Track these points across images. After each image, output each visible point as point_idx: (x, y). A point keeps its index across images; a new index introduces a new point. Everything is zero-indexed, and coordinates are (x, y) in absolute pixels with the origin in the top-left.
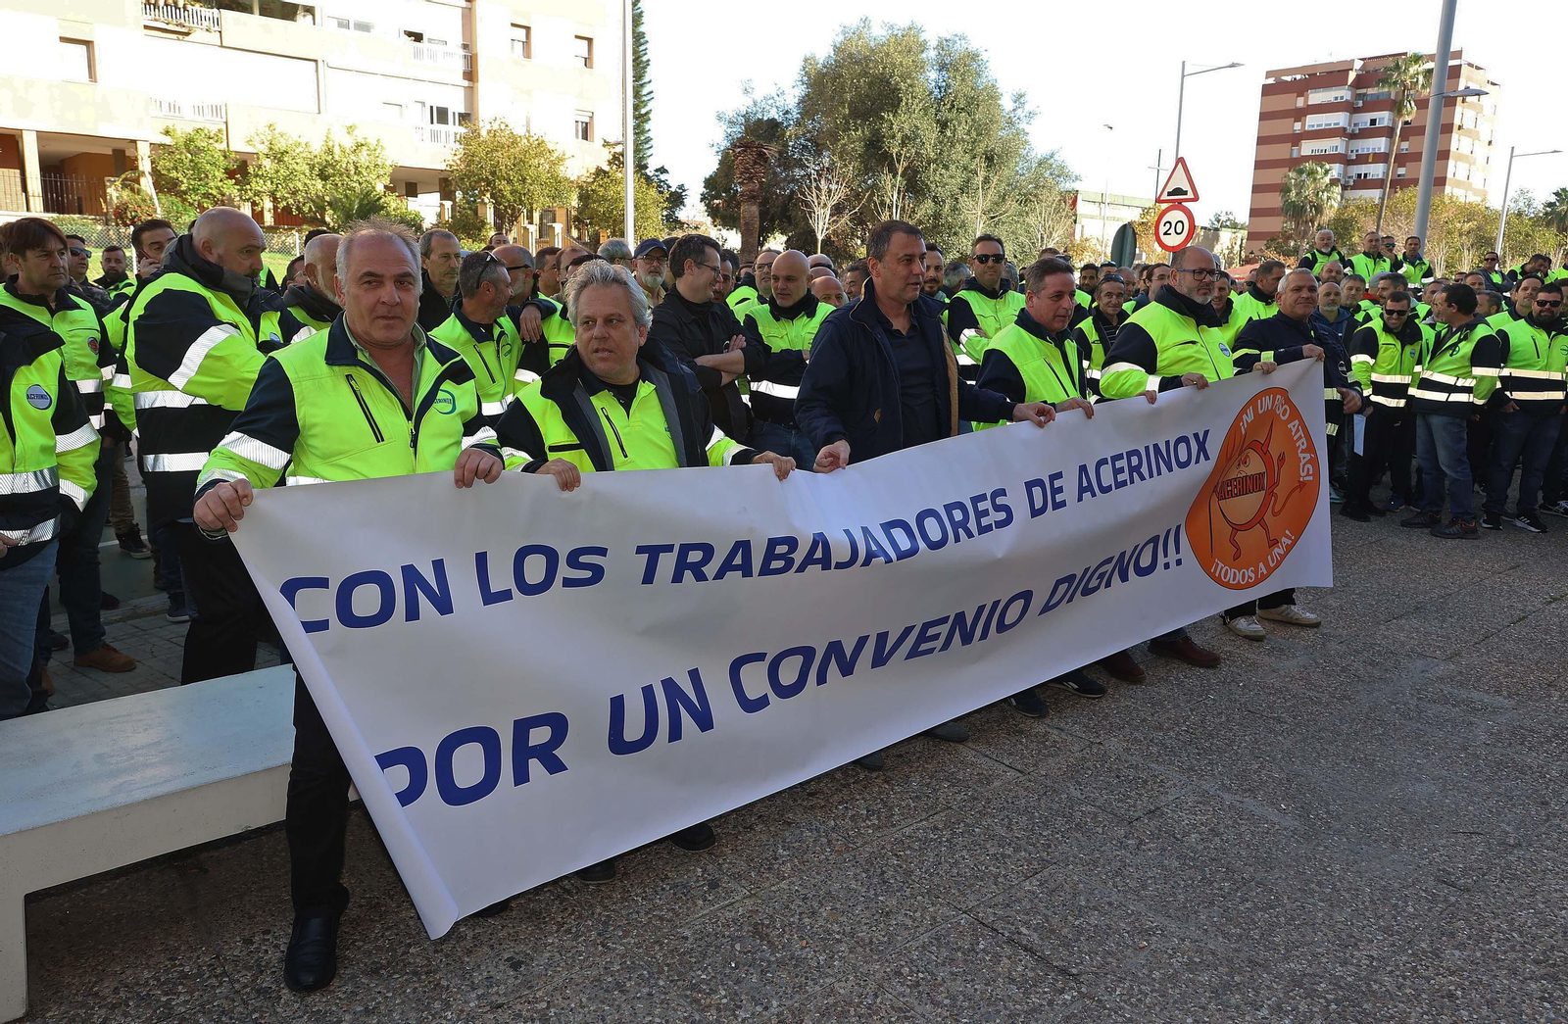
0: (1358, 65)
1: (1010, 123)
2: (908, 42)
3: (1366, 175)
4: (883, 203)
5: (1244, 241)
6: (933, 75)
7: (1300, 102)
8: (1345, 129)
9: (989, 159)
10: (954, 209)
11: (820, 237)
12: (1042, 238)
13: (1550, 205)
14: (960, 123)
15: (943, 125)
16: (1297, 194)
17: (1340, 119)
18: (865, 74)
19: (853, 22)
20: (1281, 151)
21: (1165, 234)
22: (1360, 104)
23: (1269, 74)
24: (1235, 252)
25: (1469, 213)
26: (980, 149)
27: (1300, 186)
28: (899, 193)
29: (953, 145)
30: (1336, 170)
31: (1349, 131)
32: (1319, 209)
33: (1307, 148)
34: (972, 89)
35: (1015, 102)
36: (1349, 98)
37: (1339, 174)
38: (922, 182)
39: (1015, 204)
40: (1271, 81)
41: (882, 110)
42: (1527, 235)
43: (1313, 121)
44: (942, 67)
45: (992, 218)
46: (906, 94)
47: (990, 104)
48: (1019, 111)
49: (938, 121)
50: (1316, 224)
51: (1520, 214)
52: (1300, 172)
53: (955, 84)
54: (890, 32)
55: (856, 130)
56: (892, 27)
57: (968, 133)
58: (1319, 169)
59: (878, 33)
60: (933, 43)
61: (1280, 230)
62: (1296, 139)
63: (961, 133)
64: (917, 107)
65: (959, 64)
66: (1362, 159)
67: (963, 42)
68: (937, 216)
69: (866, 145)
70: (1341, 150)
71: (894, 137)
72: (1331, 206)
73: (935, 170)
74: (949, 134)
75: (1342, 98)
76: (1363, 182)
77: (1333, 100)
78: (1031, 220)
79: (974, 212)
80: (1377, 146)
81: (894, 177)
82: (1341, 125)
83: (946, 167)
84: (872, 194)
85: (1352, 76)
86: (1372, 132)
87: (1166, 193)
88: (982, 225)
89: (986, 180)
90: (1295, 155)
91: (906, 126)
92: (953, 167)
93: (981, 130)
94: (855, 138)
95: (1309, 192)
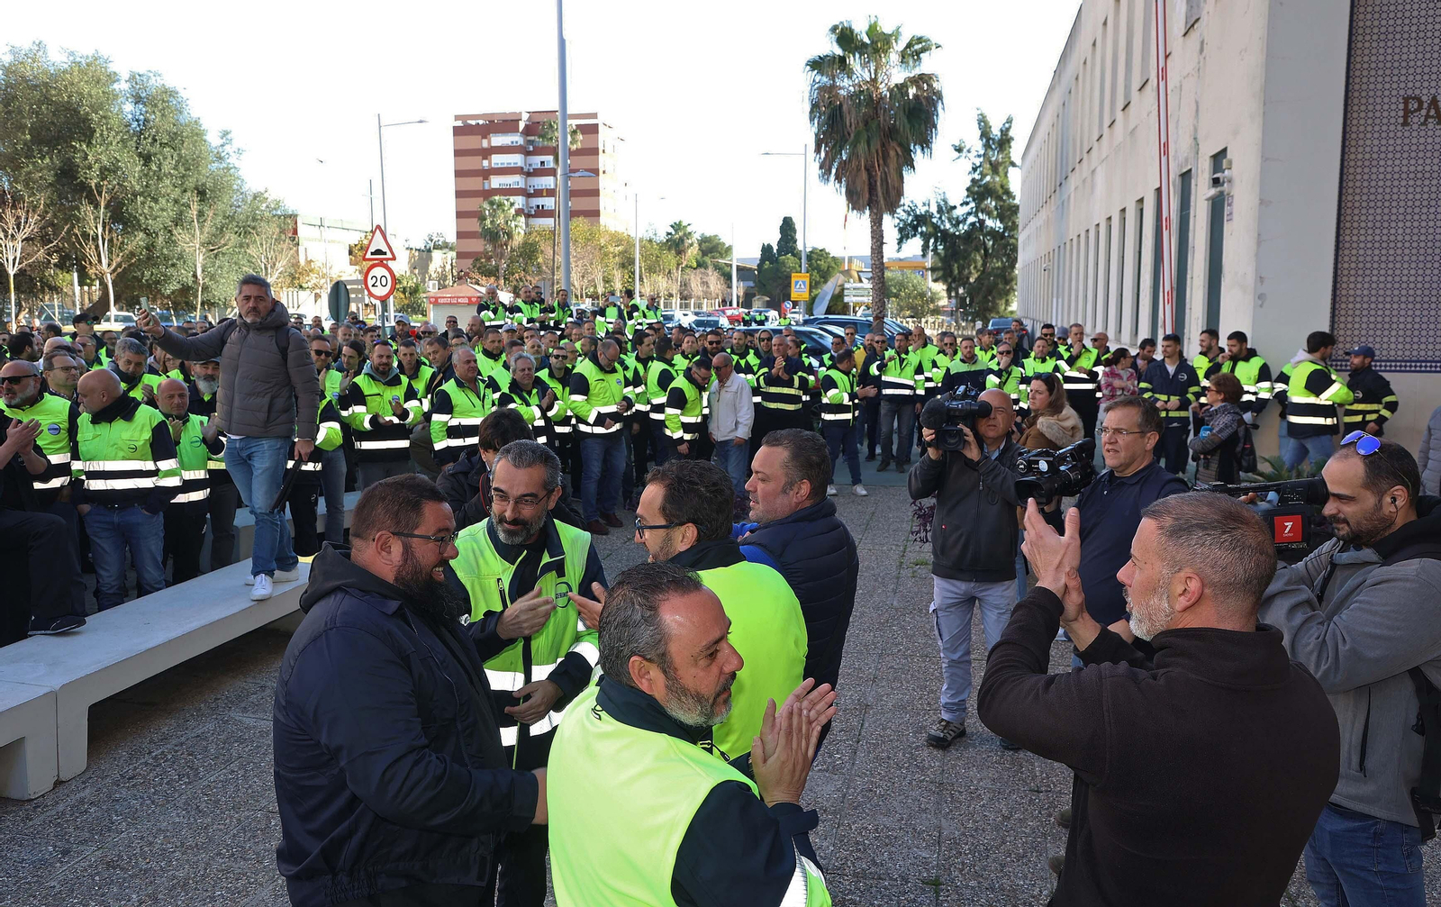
0: (525, 117)
1: (220, 158)
2: (95, 72)
3: (543, 206)
4: (86, 236)
5: (454, 261)
6: (129, 107)
7: (485, 144)
8: (522, 168)
9: (201, 193)
10: (171, 242)
11: (12, 272)
12: (266, 268)
13: (668, 234)
14: (165, 158)
15: (147, 159)
16: (492, 222)
17: (516, 159)
18: (46, 99)
19: (25, 44)
20: (474, 184)
21: (373, 286)
22: (531, 148)
23: (457, 118)
24: (447, 270)
25: (617, 239)
26: (190, 183)
27: (493, 215)
28: (104, 227)
29: (159, 179)
30: (519, 201)
31: (526, 170)
32: (510, 235)
33: (496, 182)
34: (174, 125)
35: (222, 138)
36: (522, 143)
37: (523, 205)
38: (130, 215)
39: (233, 236)
40: (459, 123)
41: (73, 139)
42: (657, 257)
43: (498, 160)
44: (138, 100)
45: (212, 250)
46: (99, 124)
47: (196, 141)
48: (227, 148)
49: (140, 155)
50: (509, 247)
51: (650, 241)
52: (492, 203)
53: (155, 118)
54: (71, 58)
55: (42, 158)
56: (72, 54)
57: (176, 168)
58: (505, 202)
59: (56, 58)
60: (125, 75)
61: (482, 250)
62: (487, 174)
63: (166, 168)
64: (114, 139)
65: (157, 101)
66: (538, 193)
67: (158, 78)
68: (150, 247)
69: (56, 175)
70: (522, 185)
71: (90, 168)
72: (519, 233)
73: (143, 203)
74: (154, 168)
75: (517, 142)
76: (542, 212)
77: (510, 144)
78: (252, 251)
79: (191, 244)
80: (548, 183)
81: (97, 206)
82: (519, 165)
83: (156, 200)
84: (73, 227)
85: (522, 125)
86: (542, 172)
87: (369, 253)
88: (201, 257)
89: (201, 213)
90: (487, 187)
91: (103, 157)
92: (163, 201)
93: (188, 165)
94: (44, 166)
95: (500, 221)
